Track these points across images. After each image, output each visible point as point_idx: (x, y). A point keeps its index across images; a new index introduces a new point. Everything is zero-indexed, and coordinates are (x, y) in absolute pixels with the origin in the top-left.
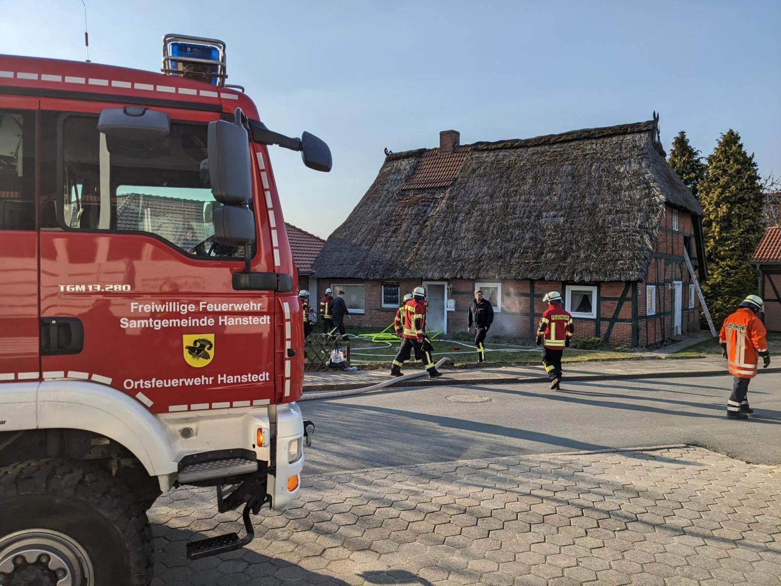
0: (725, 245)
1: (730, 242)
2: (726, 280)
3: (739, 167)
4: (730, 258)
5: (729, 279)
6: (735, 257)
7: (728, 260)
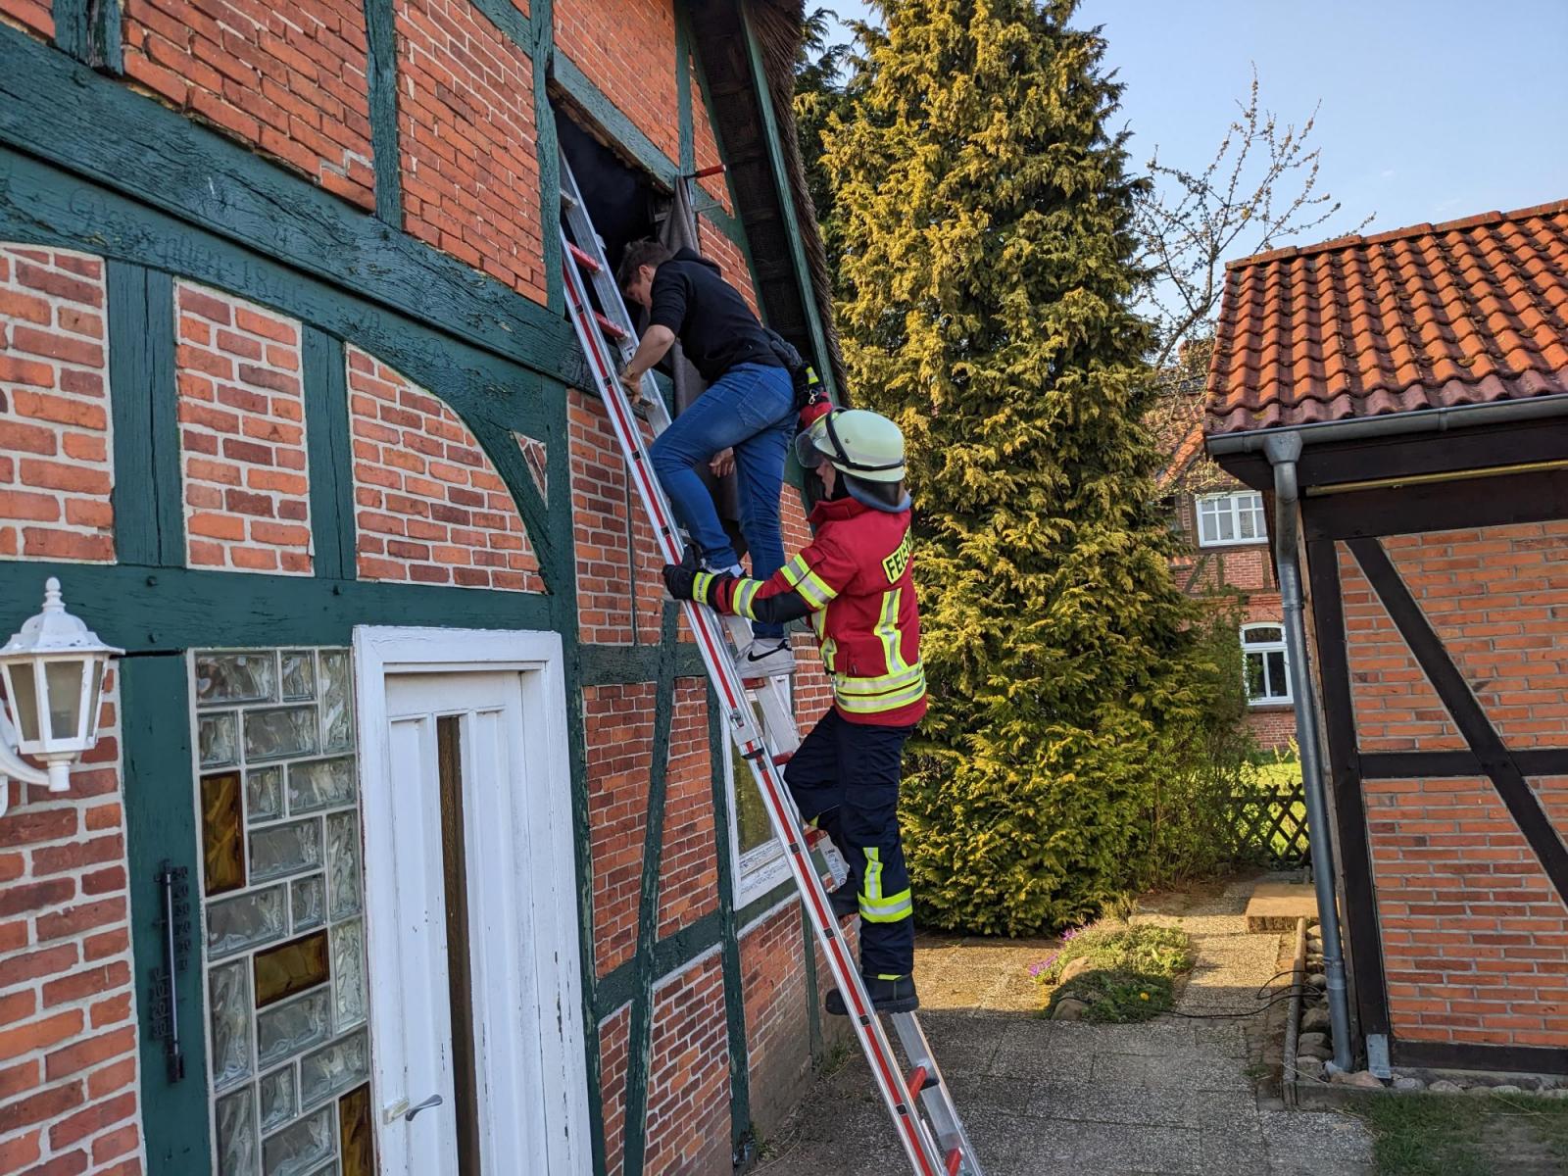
0: (978, 439)
1: (1001, 418)
2: (1007, 630)
4: (1009, 506)
5: (1018, 625)
6: (1037, 498)
7: (1000, 518)
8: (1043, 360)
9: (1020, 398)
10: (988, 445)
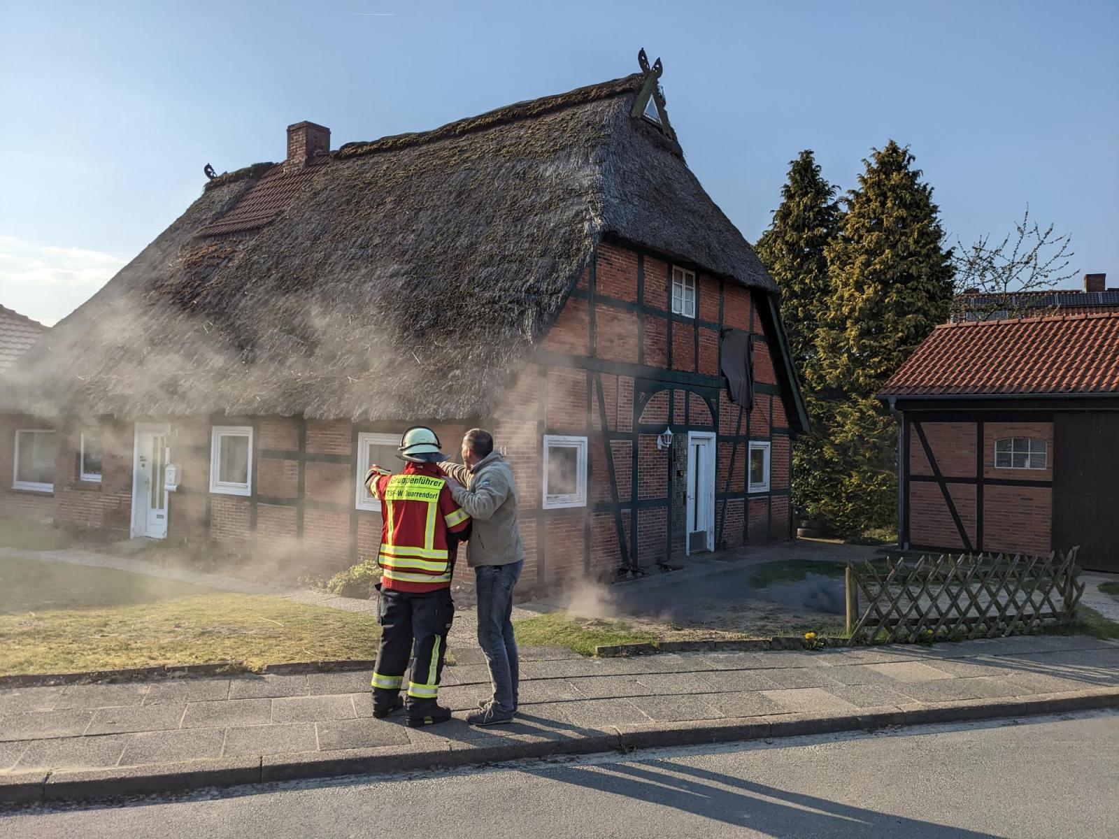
0: (868, 366)
2: (868, 435)
3: (903, 212)
8: (895, 341)
9: (884, 353)
10: (872, 369)
